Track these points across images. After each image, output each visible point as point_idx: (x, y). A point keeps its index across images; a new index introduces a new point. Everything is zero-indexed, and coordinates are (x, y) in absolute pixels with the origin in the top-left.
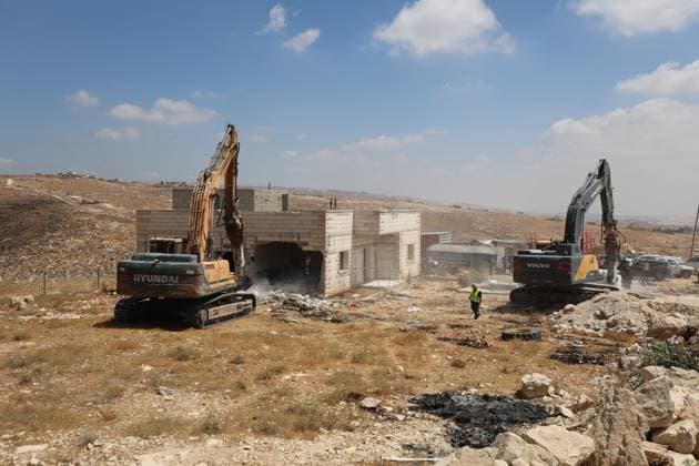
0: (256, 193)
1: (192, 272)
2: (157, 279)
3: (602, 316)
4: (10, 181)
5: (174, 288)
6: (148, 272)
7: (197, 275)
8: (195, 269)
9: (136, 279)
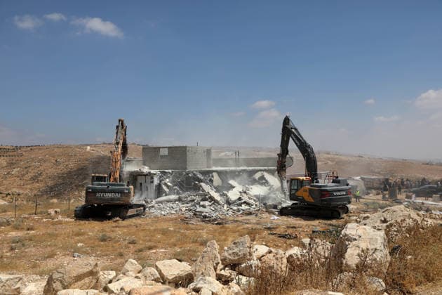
0: (188, 149)
1: (127, 191)
2: (109, 195)
3: (385, 221)
4: (89, 148)
5: (118, 199)
6: (104, 191)
7: (129, 193)
8: (129, 190)
9: (98, 195)
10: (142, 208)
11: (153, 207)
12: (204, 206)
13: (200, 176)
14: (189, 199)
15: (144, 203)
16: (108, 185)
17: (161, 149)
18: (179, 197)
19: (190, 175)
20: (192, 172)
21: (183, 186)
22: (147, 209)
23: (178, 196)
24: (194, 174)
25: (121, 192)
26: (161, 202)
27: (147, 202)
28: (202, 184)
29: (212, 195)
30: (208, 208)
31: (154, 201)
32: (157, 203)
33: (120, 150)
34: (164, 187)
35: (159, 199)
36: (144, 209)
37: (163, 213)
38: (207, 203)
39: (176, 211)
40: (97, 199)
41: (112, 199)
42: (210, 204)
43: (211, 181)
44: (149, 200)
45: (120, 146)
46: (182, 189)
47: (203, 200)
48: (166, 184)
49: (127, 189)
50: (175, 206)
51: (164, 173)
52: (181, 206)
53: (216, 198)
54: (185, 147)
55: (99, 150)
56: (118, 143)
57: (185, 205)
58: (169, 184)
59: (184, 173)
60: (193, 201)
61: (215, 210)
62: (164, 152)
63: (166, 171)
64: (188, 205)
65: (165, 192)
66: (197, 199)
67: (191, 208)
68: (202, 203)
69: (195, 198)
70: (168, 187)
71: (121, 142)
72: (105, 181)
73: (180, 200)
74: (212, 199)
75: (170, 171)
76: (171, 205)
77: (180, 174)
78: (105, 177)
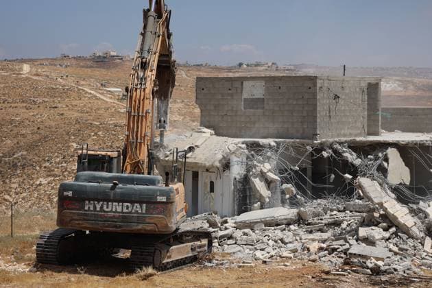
0: (319, 83)
1: (164, 199)
2: (117, 207)
4: (26, 68)
5: (140, 220)
6: (104, 197)
7: (170, 202)
8: (167, 194)
9: (89, 206)
10: (205, 242)
11: (230, 237)
12: (369, 241)
13: (351, 156)
14: (327, 218)
15: (206, 226)
16: (116, 181)
17: (246, 84)
18: (299, 214)
19: (325, 154)
20: (331, 146)
21: (305, 182)
22: (215, 243)
23: (295, 211)
24: (335, 151)
25: (148, 200)
26: (251, 225)
27: (213, 225)
28: (364, 181)
29: (391, 211)
30: (381, 245)
31: (231, 222)
32: (238, 226)
33: (149, 86)
34: (259, 184)
35: (245, 217)
36: (210, 244)
37: (259, 254)
38: (377, 233)
39: (294, 251)
40: (85, 217)
41: (125, 218)
42: (387, 235)
43: (383, 171)
44: (218, 219)
45: (151, 74)
46: (304, 193)
47: (364, 223)
48: (262, 175)
49: (163, 193)
50: (288, 236)
51: (255, 147)
52: (305, 236)
53: (402, 220)
54: (313, 79)
55: (54, 75)
56: (144, 65)
57: (317, 235)
58: (272, 175)
59: (309, 148)
60: (337, 224)
61: (402, 253)
62: (254, 90)
63: (262, 141)
64: (325, 236)
65: (261, 199)
66: (349, 219)
67: (336, 244)
68: (363, 232)
69: (341, 215)
70: (269, 183)
71: (154, 61)
72: (110, 171)
73: (300, 220)
74: (389, 221)
75: (272, 142)
76: (279, 234)
77: (299, 150)
78: (111, 159)
